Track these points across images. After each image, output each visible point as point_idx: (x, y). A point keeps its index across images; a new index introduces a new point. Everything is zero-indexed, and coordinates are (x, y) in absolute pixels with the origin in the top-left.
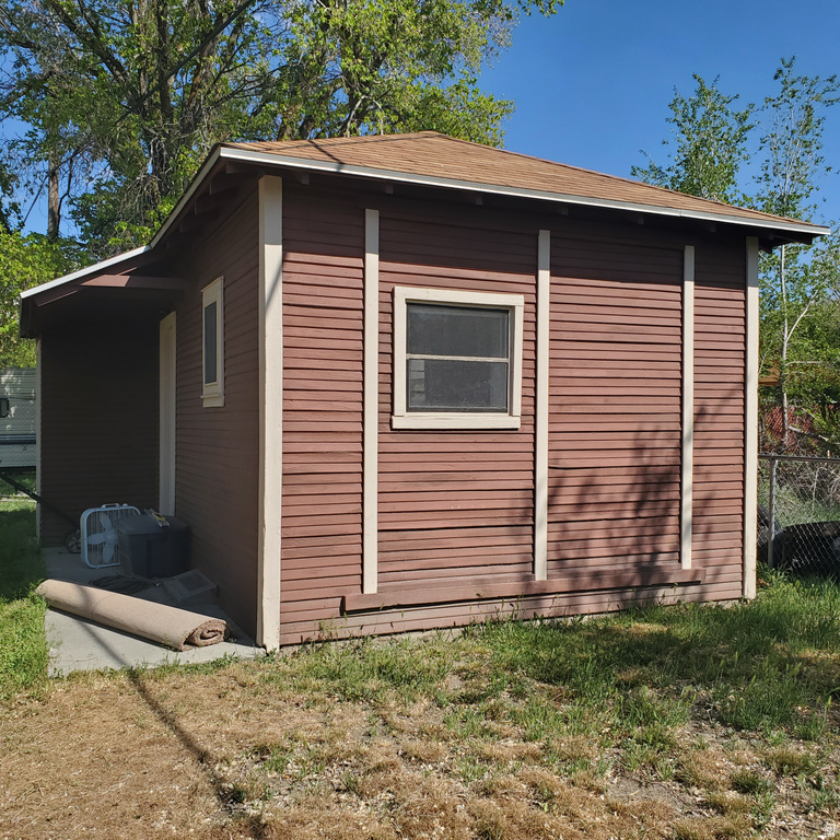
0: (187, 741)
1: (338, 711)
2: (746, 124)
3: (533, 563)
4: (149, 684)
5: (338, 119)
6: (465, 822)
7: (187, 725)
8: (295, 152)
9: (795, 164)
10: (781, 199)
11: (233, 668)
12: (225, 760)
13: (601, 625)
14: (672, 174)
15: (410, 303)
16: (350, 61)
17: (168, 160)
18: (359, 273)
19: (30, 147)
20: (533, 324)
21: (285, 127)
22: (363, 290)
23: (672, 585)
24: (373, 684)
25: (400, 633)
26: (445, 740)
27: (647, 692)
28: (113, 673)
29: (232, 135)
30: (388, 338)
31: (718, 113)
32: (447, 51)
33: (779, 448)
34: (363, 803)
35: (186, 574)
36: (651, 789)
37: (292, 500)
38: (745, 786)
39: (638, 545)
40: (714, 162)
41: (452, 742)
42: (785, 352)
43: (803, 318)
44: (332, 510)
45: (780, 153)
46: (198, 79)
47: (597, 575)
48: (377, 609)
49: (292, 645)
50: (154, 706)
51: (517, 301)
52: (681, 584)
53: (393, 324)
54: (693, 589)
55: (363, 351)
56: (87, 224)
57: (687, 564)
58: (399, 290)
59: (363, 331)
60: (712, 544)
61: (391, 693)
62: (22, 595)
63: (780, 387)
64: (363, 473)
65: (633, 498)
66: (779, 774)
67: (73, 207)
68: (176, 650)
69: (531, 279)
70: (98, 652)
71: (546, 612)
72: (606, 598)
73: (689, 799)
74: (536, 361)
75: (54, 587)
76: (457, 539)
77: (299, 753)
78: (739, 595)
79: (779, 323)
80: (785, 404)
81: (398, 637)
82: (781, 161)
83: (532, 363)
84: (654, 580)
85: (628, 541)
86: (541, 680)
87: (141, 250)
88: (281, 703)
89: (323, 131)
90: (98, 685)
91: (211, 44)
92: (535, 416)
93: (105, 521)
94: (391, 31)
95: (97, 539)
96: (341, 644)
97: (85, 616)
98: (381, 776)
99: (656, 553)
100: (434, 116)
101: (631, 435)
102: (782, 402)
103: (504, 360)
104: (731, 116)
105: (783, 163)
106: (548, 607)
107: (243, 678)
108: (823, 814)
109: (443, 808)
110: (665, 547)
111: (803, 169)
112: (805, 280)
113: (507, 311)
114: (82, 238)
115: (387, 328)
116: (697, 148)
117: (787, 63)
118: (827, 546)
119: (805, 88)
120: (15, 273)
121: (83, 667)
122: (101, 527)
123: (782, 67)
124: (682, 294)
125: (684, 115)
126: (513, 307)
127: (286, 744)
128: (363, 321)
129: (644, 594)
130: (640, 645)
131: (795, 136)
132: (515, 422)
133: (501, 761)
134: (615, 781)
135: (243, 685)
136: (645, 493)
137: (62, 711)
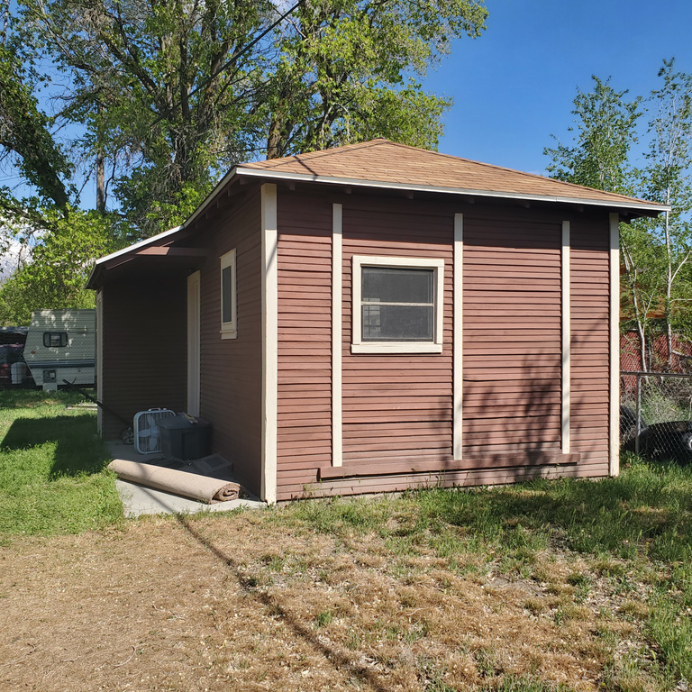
0: (219, 554)
1: (315, 538)
2: (636, 112)
3: (452, 447)
4: (191, 523)
5: (315, 116)
6: (393, 598)
7: (219, 546)
8: (285, 167)
9: (677, 142)
10: (665, 170)
11: (246, 514)
12: (244, 564)
13: (500, 492)
14: (576, 153)
15: (364, 267)
16: (324, 80)
17: (188, 153)
18: (329, 247)
19: (87, 145)
20: (451, 279)
21: (275, 123)
22: (332, 258)
23: (555, 465)
24: (338, 523)
25: (358, 494)
26: (385, 555)
27: (522, 530)
28: (167, 516)
29: (235, 130)
30: (348, 291)
31: (612, 105)
32: (397, 67)
33: (665, 368)
34: (330, 588)
35: (209, 457)
36: (515, 583)
37: (284, 402)
38: (574, 581)
39: (528, 436)
40: (609, 143)
41: (389, 557)
42: (669, 292)
43: (684, 264)
44: (311, 409)
45: (664, 133)
46: (210, 90)
47: (496, 458)
48: (341, 477)
49: (285, 501)
50: (196, 536)
51: (439, 264)
52: (562, 465)
53: (352, 281)
54: (570, 468)
55: (332, 300)
56: (126, 199)
57: (566, 449)
58: (356, 258)
59: (331, 287)
60: (582, 436)
61: (351, 530)
62: (98, 471)
63: (665, 320)
64: (331, 384)
65: (523, 402)
66: (600, 575)
67: (115, 187)
68: (207, 503)
69: (449, 248)
70: (156, 504)
71: (461, 483)
72: (505, 474)
73: (538, 589)
74: (453, 305)
75: (120, 464)
76: (397, 430)
77: (290, 560)
78: (606, 473)
79: (664, 269)
80: (670, 334)
81: (357, 497)
82: (666, 140)
83: (450, 306)
84: (539, 462)
85: (521, 433)
86: (452, 523)
87: (177, 229)
88: (278, 534)
89: (304, 126)
90: (158, 523)
91: (219, 62)
92: (453, 344)
93: (151, 420)
94: (354, 54)
95: (145, 433)
96: (318, 501)
97: (144, 483)
98: (342, 573)
99: (540, 442)
100: (388, 115)
101: (522, 357)
102: (667, 332)
103: (431, 305)
104: (623, 107)
105: (667, 142)
106: (462, 478)
107: (253, 519)
108: (621, 596)
109: (380, 590)
110: (548, 438)
111: (683, 146)
112: (685, 234)
113: (432, 270)
114: (122, 210)
115: (348, 284)
116: (595, 133)
117: (668, 62)
118: (677, 439)
119: (683, 82)
120: (80, 241)
121: (148, 512)
122: (148, 425)
123: (665, 67)
124: (561, 255)
125: (586, 107)
126: (436, 268)
127: (282, 556)
128: (332, 279)
129: (533, 471)
130: (524, 503)
131: (676, 121)
132: (439, 348)
133: (420, 568)
134: (493, 579)
135: (253, 524)
136: (532, 398)
137: (137, 538)
